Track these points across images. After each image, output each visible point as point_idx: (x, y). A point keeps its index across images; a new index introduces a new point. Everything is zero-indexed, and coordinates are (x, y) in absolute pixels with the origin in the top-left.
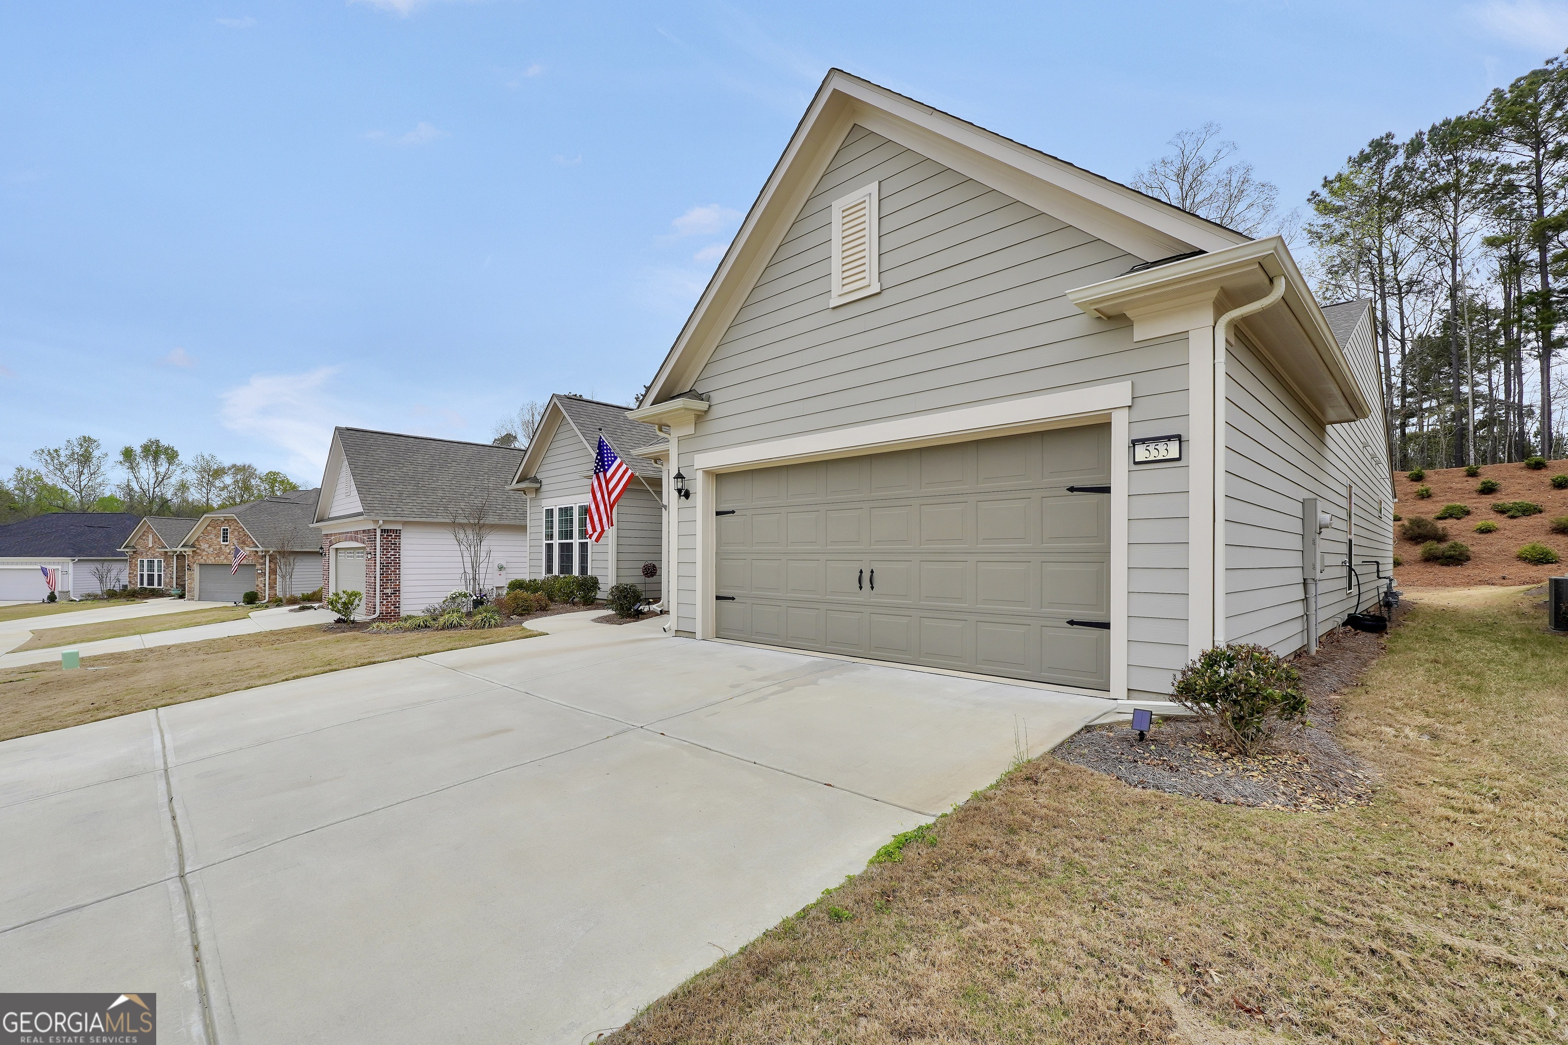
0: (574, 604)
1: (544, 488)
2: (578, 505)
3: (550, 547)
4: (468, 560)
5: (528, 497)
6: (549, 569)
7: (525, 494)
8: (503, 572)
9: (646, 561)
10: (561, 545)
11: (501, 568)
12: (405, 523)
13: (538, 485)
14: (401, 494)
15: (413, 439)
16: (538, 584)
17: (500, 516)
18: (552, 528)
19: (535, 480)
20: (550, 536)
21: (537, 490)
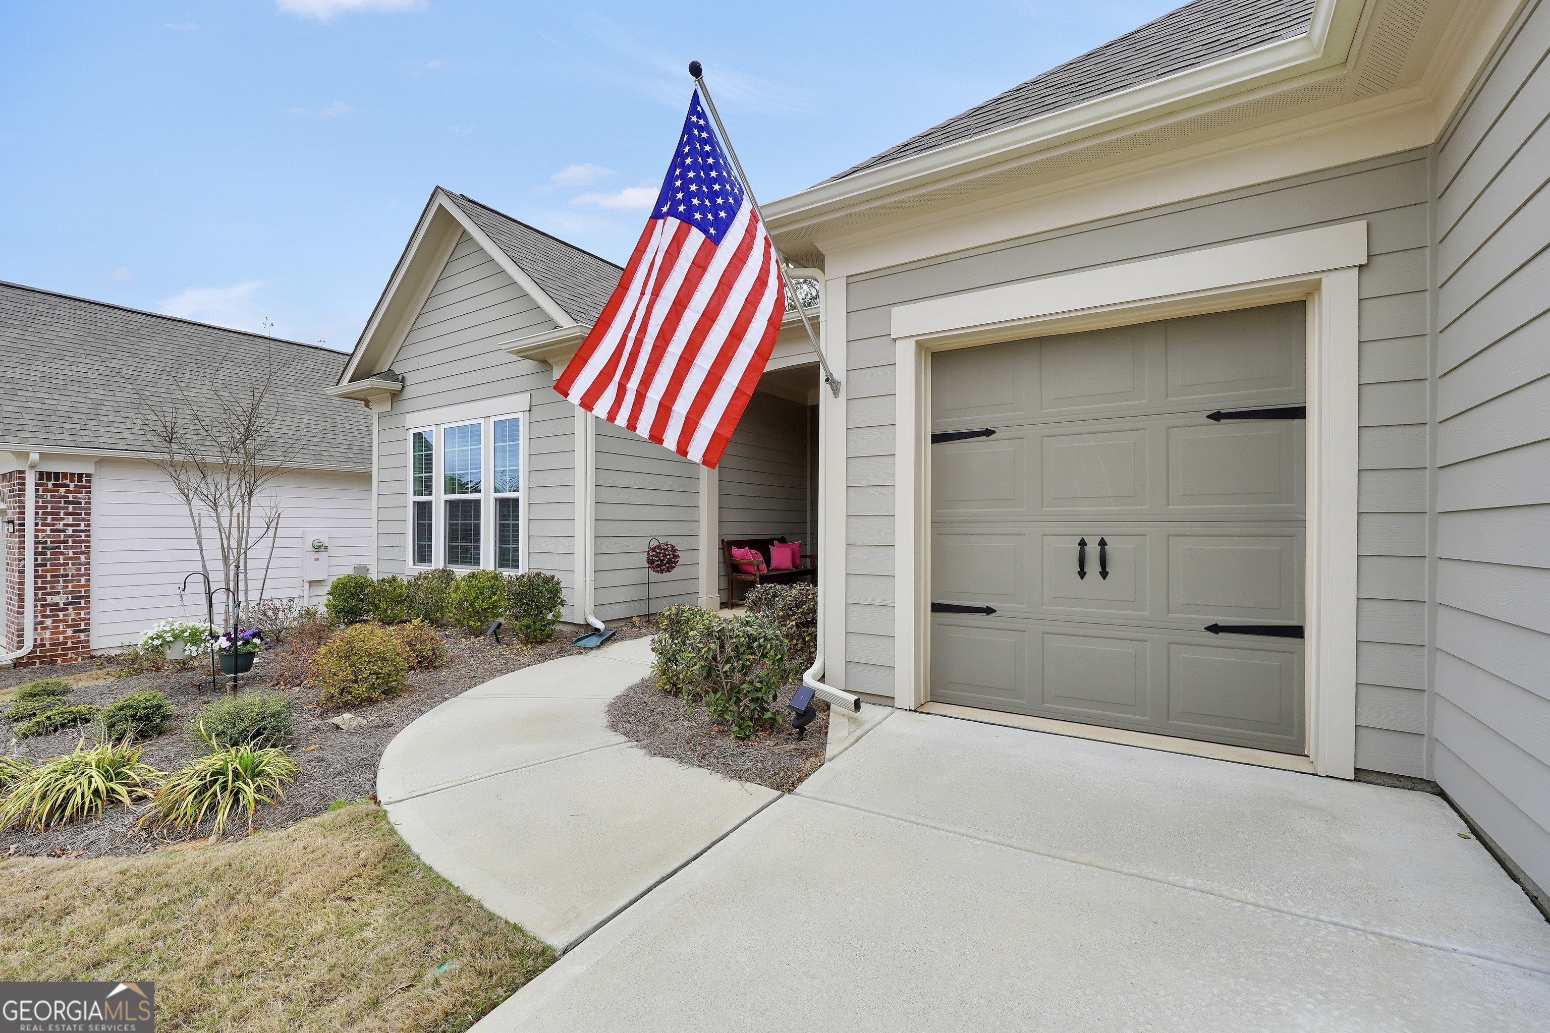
0: (497, 636)
1: (409, 392)
2: (492, 420)
3: (423, 511)
4: (212, 543)
5: (376, 409)
6: (423, 554)
7: (367, 406)
8: (323, 555)
9: (654, 537)
10: (452, 505)
11: (318, 547)
12: (101, 462)
13: (397, 386)
14: (97, 405)
15: (144, 317)
16: (401, 587)
17: (318, 456)
18: (429, 469)
19: (391, 375)
20: (424, 485)
21: (395, 396)
